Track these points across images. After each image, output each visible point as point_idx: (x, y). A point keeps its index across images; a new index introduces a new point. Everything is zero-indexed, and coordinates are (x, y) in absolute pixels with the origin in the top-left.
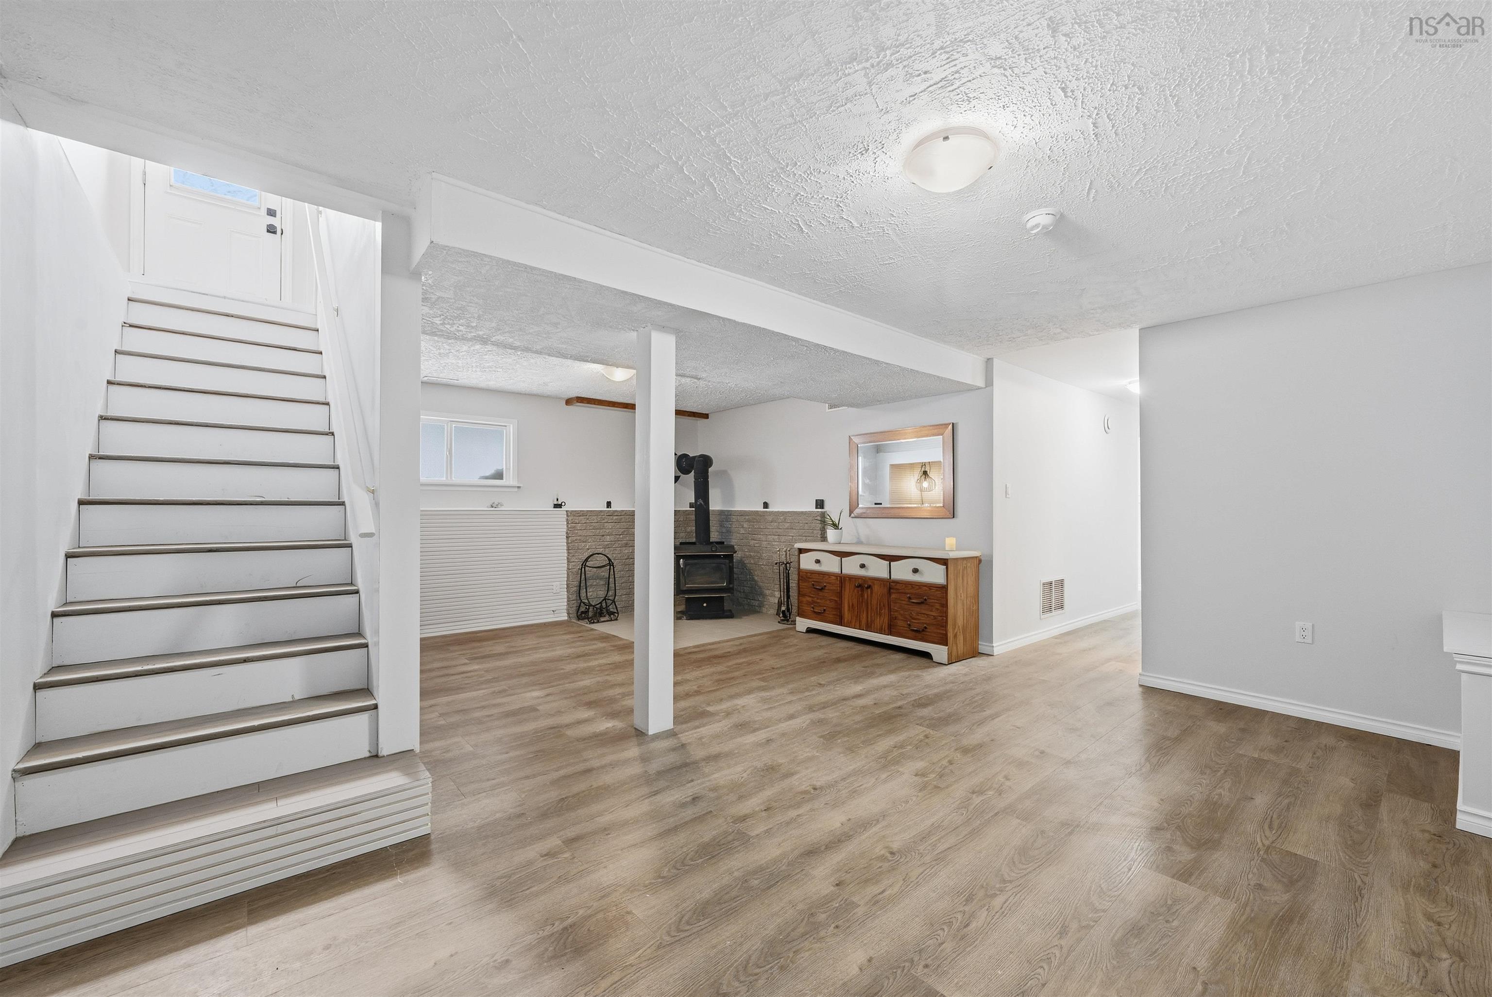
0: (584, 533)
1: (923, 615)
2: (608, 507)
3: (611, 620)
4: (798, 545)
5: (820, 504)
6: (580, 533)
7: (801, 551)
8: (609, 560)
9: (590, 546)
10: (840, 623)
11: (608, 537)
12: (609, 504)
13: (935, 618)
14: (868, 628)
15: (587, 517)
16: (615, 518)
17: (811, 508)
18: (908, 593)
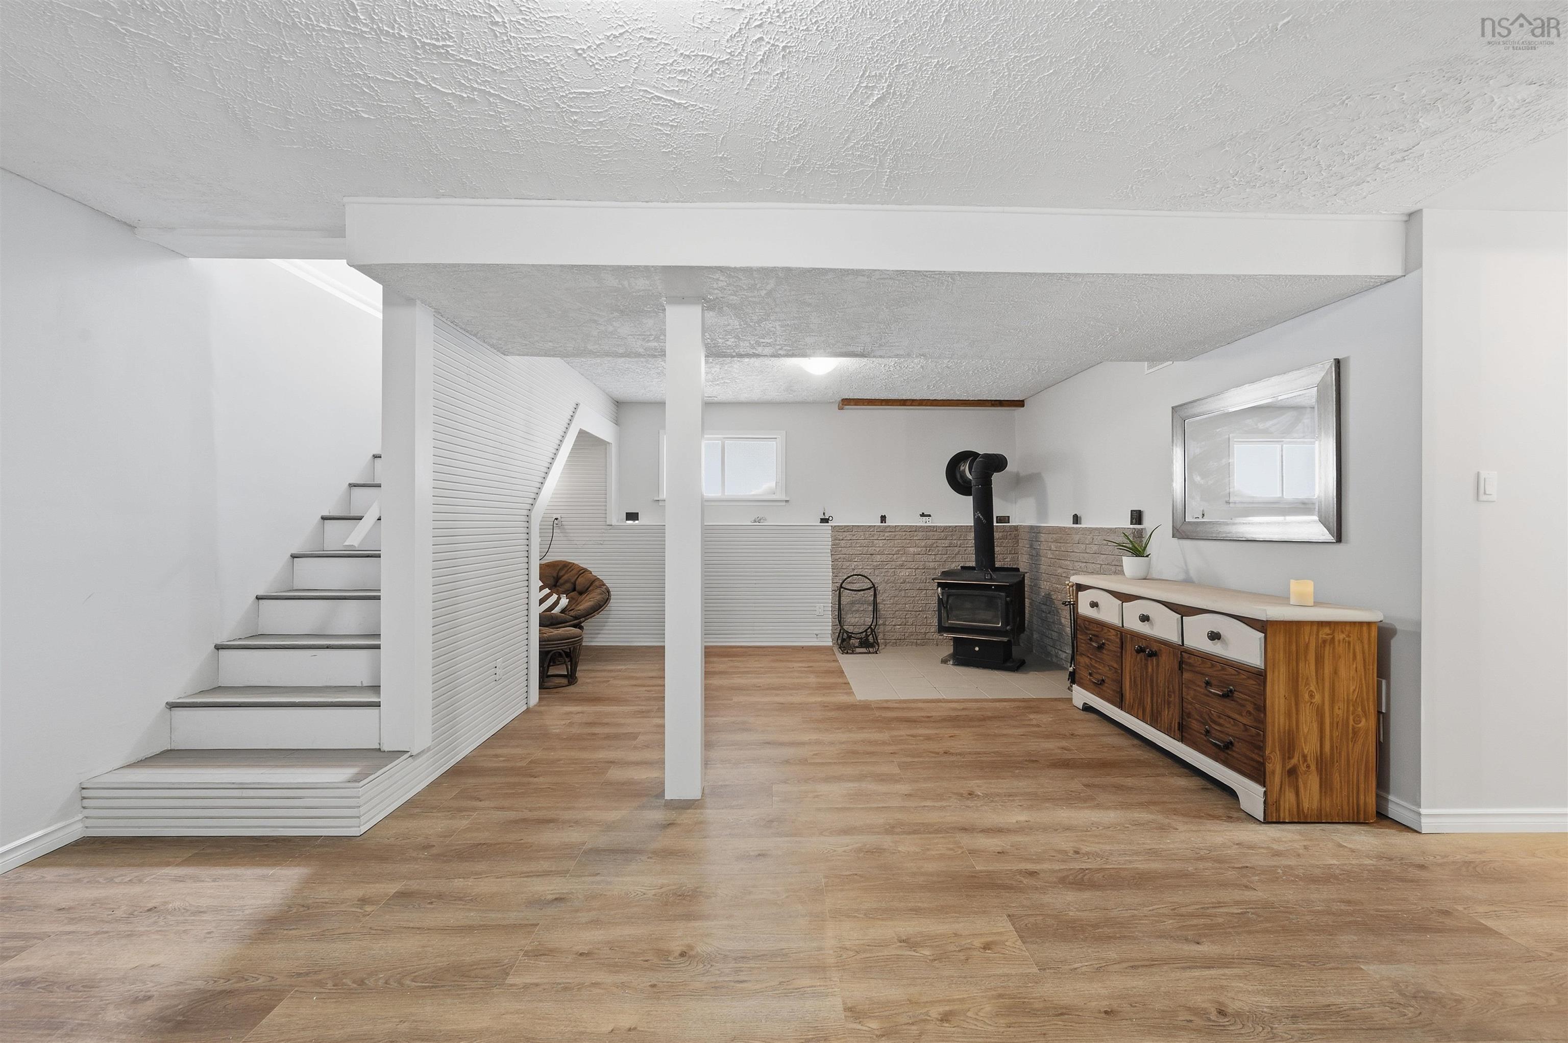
0: (850, 551)
1: (1227, 719)
2: (882, 522)
3: (869, 653)
4: (1075, 579)
5: (1137, 517)
6: (844, 550)
7: (1080, 588)
8: (873, 584)
9: (857, 566)
10: (1120, 705)
11: (878, 556)
12: (883, 518)
13: (1246, 730)
14: (1154, 721)
15: (853, 533)
16: (886, 534)
17: (1125, 523)
18: (1208, 675)
